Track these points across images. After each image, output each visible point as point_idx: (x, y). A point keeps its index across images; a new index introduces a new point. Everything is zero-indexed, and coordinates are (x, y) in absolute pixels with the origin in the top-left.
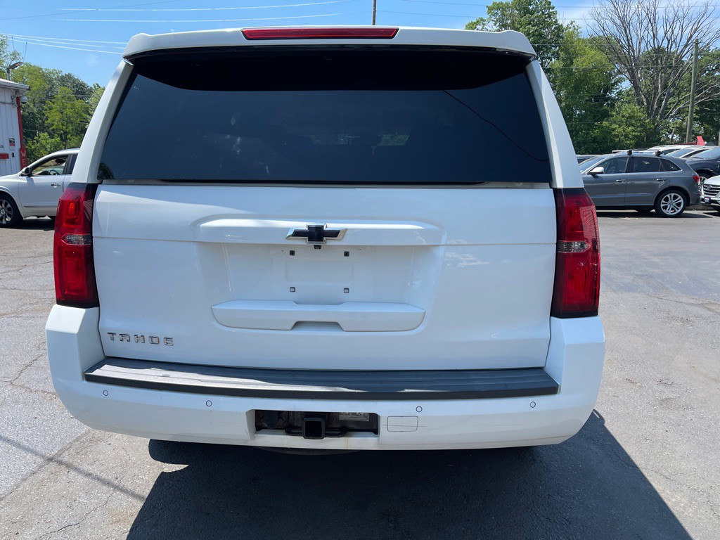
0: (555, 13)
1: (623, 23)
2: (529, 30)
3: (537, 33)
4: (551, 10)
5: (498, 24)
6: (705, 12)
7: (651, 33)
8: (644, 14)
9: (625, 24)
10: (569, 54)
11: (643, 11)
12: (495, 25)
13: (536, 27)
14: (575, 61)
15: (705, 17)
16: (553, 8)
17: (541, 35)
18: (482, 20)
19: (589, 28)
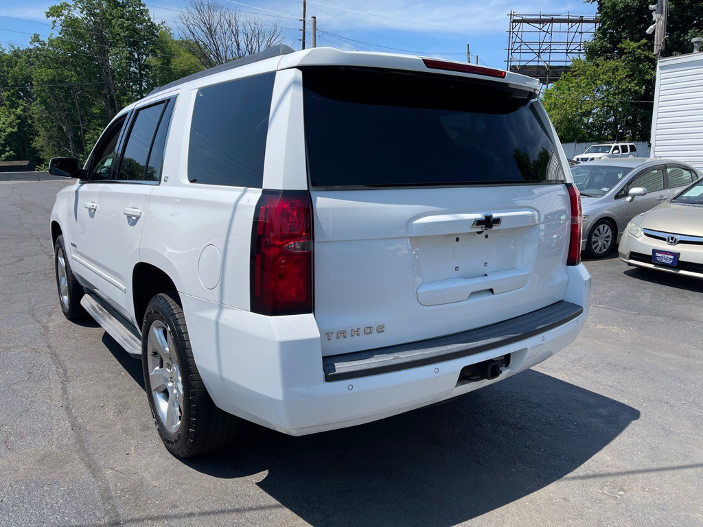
0: (147, 11)
1: (210, 31)
2: (123, 23)
3: (131, 27)
4: (142, 8)
5: (85, 12)
6: (275, 31)
7: (235, 43)
8: (227, 26)
9: (211, 32)
10: (165, 53)
11: (225, 22)
12: (82, 12)
13: (130, 22)
14: (172, 60)
15: (275, 36)
16: (144, 6)
17: (135, 30)
18: (68, 6)
19: (180, 32)
